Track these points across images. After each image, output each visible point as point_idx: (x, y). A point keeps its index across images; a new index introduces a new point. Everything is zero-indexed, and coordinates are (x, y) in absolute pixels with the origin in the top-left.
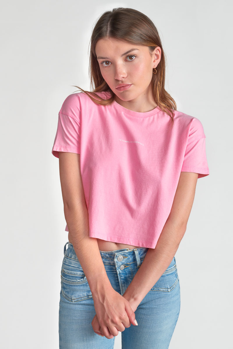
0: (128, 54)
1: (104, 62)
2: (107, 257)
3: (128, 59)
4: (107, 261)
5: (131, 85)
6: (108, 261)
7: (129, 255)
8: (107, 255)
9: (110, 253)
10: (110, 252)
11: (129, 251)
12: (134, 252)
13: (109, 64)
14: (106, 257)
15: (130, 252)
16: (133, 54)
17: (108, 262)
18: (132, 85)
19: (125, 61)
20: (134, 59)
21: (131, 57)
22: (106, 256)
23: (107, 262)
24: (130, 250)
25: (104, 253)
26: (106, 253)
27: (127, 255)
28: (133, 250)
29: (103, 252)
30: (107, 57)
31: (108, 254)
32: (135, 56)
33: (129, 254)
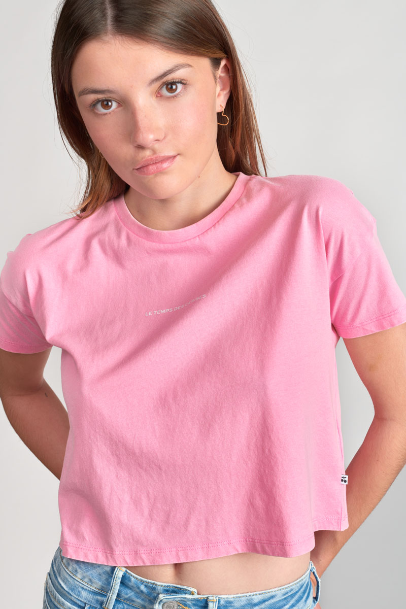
0: (165, 79)
1: (98, 101)
2: (142, 592)
3: (165, 92)
4: (139, 601)
5: (175, 157)
6: (143, 600)
7: (194, 605)
8: (143, 588)
9: (149, 584)
10: (151, 583)
11: (196, 596)
12: (208, 604)
13: (111, 107)
14: (138, 590)
15: (198, 600)
16: (178, 77)
17: (142, 602)
18: (178, 157)
19: (157, 96)
20: (178, 90)
21: (170, 86)
22: (139, 588)
23: (138, 603)
24: (198, 594)
25: (137, 578)
26: (141, 581)
27: (189, 603)
28: (208, 598)
29: (134, 577)
30: (111, 87)
31: (146, 586)
32: (183, 84)
33: (194, 602)
